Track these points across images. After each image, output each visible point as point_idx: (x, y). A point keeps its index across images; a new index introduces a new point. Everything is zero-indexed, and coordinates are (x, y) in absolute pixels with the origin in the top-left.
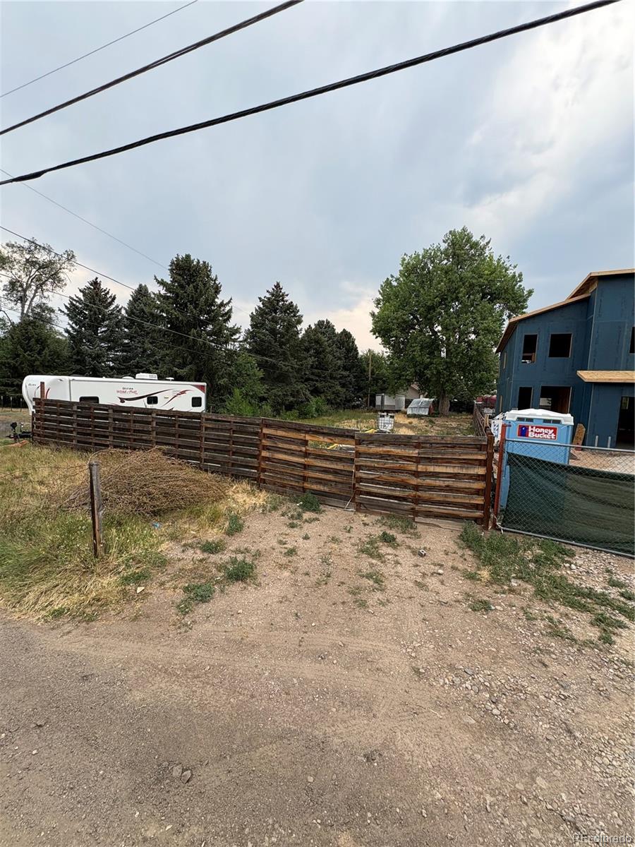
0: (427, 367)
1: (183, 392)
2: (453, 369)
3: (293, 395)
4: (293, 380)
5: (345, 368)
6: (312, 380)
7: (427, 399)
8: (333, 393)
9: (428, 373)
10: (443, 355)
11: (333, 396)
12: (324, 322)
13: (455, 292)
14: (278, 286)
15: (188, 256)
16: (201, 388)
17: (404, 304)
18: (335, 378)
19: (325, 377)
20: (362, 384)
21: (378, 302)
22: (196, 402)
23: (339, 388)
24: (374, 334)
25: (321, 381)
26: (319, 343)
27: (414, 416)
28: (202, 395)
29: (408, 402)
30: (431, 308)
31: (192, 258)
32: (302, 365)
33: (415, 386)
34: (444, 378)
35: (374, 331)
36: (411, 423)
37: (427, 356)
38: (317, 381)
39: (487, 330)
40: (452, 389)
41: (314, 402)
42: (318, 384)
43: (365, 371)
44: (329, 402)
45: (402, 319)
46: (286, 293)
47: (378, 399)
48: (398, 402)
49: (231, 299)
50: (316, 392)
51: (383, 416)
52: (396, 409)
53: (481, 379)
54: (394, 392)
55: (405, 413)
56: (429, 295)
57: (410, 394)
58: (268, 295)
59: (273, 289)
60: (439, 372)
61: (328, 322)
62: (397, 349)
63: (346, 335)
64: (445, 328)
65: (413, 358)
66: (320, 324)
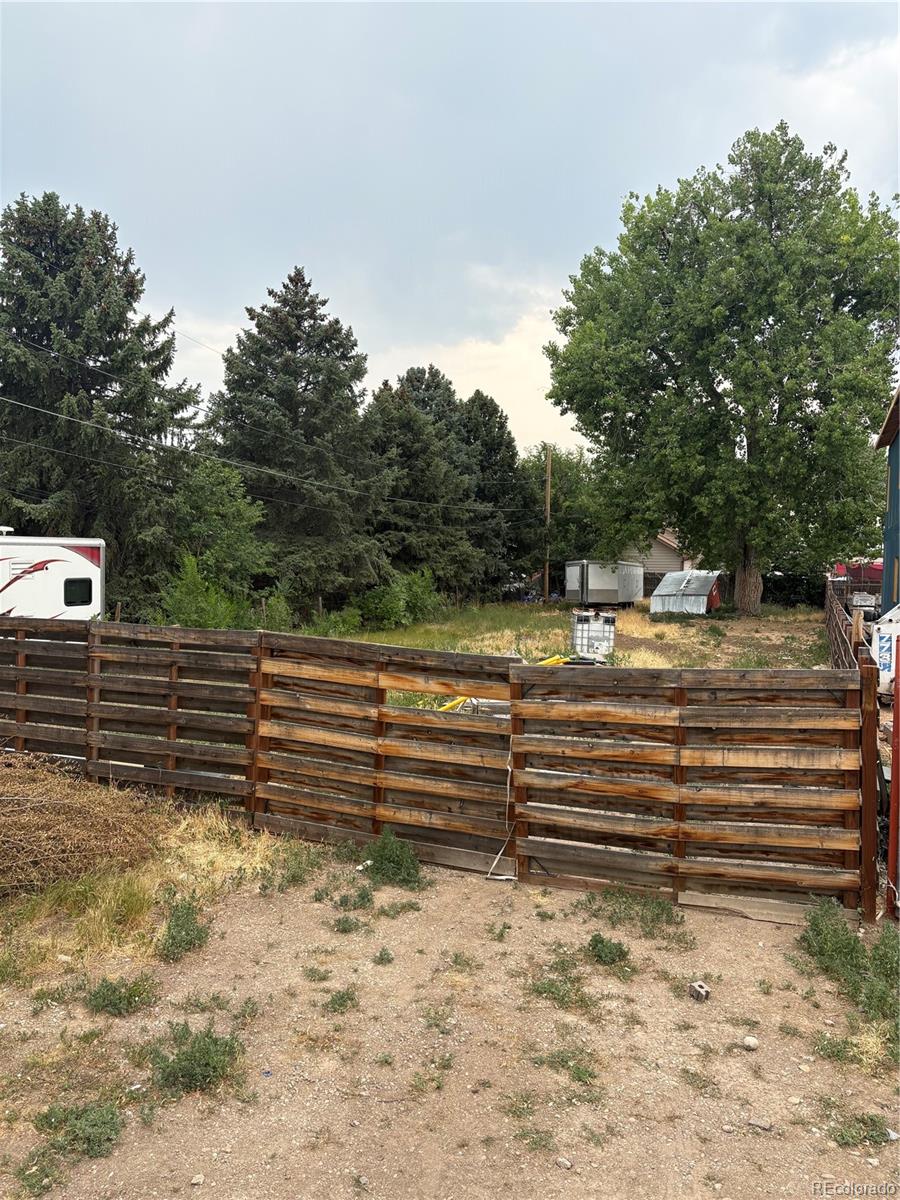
0: (699, 487)
1: (41, 566)
2: (767, 491)
3: (345, 569)
4: (345, 529)
5: (482, 494)
6: (397, 528)
7: (703, 573)
8: (453, 560)
9: (702, 502)
10: (740, 454)
11: (451, 570)
12: (422, 372)
13: (764, 291)
14: (298, 279)
15: (50, 199)
16: (91, 553)
17: (634, 323)
18: (457, 521)
19: (429, 520)
20: (529, 535)
21: (564, 320)
22: (77, 591)
23: (466, 547)
24: (558, 403)
25: (419, 529)
26: (411, 430)
27: (670, 617)
28: (94, 573)
29: (652, 582)
30: (705, 334)
31: (62, 203)
32: (367, 488)
33: (669, 538)
34: (744, 515)
35: (556, 397)
36: (660, 636)
37: (698, 457)
38: (408, 530)
39: (852, 388)
40: (769, 544)
41: (402, 586)
42: (412, 539)
43: (535, 501)
44: (442, 585)
45: (631, 361)
46: (321, 298)
47: (572, 574)
48: (626, 581)
49: (172, 313)
50: (406, 558)
51: (586, 620)
52: (621, 600)
53: (841, 515)
54: (612, 556)
55: (645, 610)
56: (698, 299)
57: (657, 560)
58: (272, 303)
59: (285, 286)
60: (730, 501)
61: (434, 373)
62: (619, 441)
63: (483, 405)
64: (743, 385)
65: (660, 464)
66: (414, 378)
